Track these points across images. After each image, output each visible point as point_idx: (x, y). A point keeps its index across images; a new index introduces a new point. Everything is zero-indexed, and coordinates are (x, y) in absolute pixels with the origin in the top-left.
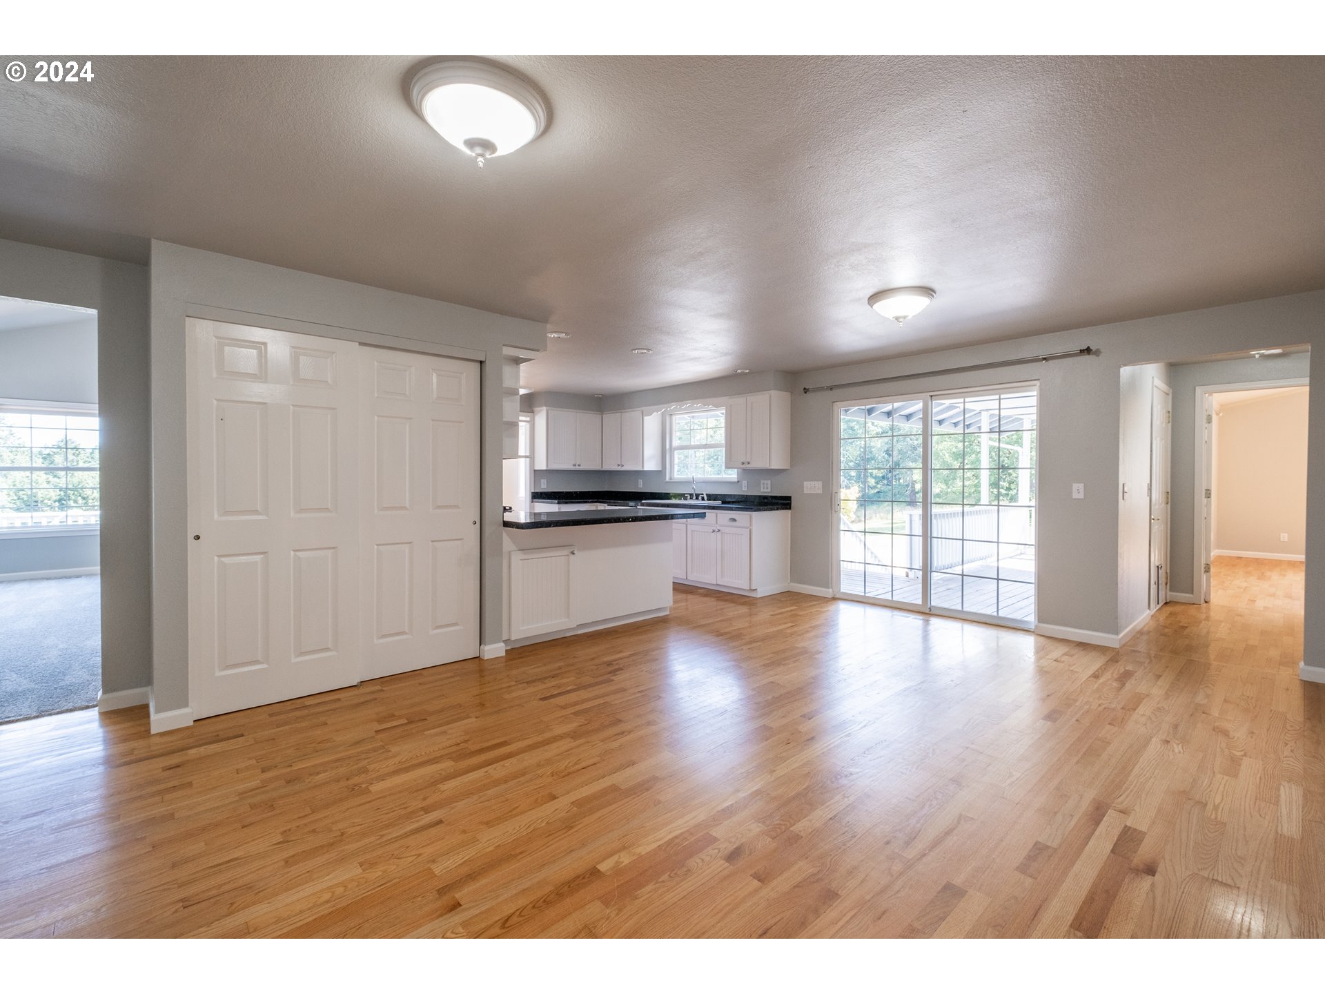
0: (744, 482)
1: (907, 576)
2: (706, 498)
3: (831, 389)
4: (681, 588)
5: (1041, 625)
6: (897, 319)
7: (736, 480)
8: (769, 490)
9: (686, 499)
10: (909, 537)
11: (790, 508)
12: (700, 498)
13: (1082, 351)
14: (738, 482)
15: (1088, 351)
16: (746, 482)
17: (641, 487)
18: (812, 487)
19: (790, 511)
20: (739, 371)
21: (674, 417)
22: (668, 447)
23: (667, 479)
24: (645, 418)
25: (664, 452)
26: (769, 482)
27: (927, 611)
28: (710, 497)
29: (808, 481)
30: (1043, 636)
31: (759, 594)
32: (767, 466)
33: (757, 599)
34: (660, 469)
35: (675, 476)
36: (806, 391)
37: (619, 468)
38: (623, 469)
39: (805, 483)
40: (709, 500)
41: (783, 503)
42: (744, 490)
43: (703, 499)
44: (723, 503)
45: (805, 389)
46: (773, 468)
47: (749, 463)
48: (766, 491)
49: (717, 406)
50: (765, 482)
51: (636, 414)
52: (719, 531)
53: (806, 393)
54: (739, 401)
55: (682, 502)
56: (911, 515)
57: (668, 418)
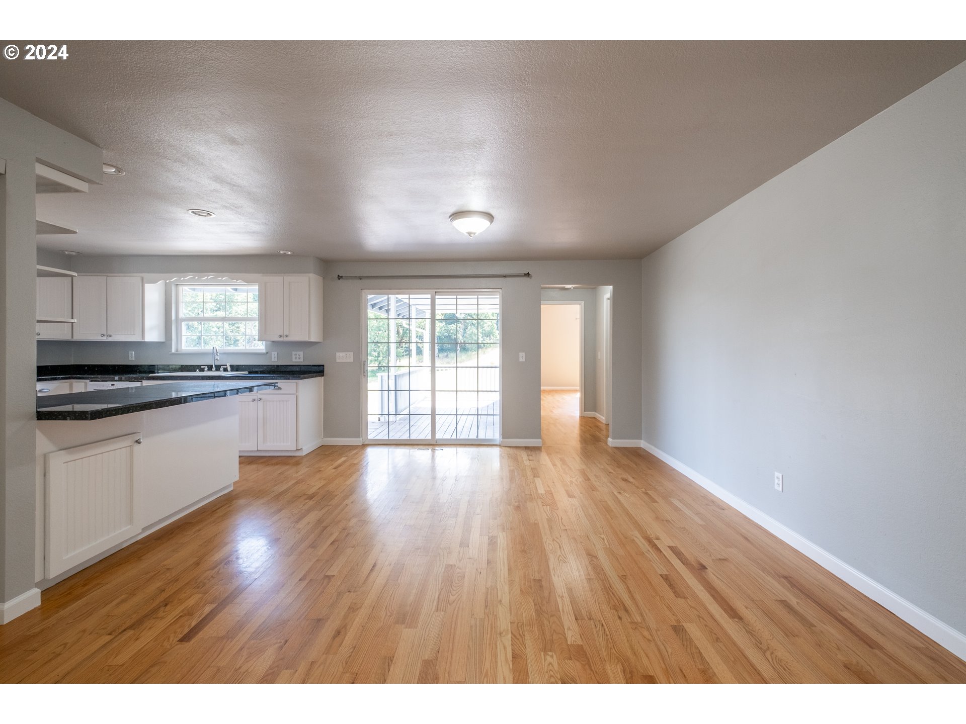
0: (273, 353)
1: (379, 420)
2: (229, 369)
3: (361, 279)
4: (247, 460)
5: (506, 440)
6: (470, 234)
7: (264, 351)
8: (301, 360)
9: (202, 370)
10: (381, 392)
11: (323, 376)
12: (222, 369)
13: (525, 274)
14: (267, 353)
15: (528, 275)
16: (276, 353)
17: (132, 358)
18: (344, 357)
19: (323, 378)
20: (282, 252)
21: (181, 288)
22: (173, 317)
23: (173, 351)
24: (147, 286)
25: (168, 322)
26: (301, 353)
27: (435, 443)
28: (235, 368)
29: (339, 352)
30: (506, 447)
31: (304, 453)
32: (306, 339)
33: (302, 457)
34: (163, 340)
35: (183, 348)
36: (340, 277)
37: (104, 339)
38: (110, 339)
39: (338, 354)
40: (232, 370)
41: (317, 371)
42: (275, 360)
43: (225, 370)
44: (250, 373)
45: (338, 276)
46: (312, 341)
47: (287, 336)
48: (300, 361)
49: (249, 282)
50: (298, 353)
51: (133, 280)
52: (260, 399)
53: (339, 279)
54: (275, 280)
55: (198, 373)
56: (382, 376)
57: (173, 288)
